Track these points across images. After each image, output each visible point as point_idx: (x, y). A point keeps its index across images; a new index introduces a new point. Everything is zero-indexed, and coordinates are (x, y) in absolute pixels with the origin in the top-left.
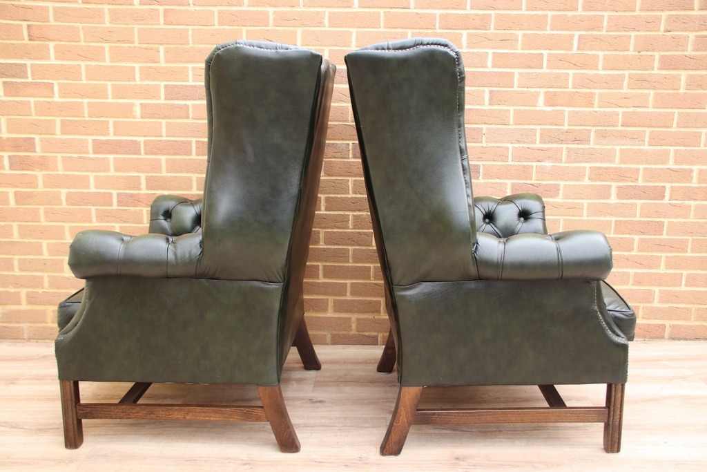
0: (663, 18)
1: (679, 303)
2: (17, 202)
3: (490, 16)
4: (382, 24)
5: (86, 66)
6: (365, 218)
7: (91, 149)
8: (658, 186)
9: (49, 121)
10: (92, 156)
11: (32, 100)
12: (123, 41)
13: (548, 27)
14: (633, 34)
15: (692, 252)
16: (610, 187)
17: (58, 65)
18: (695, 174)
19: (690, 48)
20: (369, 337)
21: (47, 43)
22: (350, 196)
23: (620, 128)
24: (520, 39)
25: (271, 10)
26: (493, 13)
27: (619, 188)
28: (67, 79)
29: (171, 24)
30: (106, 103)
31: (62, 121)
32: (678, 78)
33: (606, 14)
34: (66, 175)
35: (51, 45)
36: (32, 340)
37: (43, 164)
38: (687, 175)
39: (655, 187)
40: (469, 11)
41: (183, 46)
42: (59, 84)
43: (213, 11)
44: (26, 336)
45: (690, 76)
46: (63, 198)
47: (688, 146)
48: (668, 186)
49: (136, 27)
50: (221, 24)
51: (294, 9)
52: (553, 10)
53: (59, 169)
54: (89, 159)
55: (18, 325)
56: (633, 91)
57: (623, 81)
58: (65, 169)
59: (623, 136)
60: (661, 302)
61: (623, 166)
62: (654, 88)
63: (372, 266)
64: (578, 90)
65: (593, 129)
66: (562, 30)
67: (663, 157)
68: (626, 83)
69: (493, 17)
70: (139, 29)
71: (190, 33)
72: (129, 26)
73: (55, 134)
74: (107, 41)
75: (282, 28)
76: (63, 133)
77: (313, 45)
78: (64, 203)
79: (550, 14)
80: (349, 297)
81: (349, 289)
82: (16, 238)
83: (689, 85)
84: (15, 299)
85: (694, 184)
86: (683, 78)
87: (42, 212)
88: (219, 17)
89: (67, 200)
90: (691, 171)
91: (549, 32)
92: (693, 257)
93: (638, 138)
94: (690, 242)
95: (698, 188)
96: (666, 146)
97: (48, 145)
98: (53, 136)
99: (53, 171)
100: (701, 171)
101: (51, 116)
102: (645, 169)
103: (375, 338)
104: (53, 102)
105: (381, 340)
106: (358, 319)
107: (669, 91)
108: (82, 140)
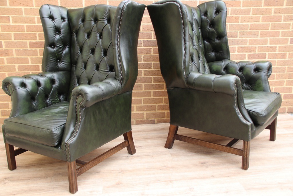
5: (25, 9)
6: (149, 72)
7: (28, 46)
9: (8, 34)
10: (29, 49)
15: (276, 79)
16: (245, 54)
17: (11, 8)
18: (277, 49)
20: (151, 120)
22: (142, 62)
23: (249, 31)
27: (249, 55)
28: (16, 15)
30: (34, 25)
31: (14, 34)
32: (271, 10)
34: (18, 58)
37: (6, 53)
38: (274, 49)
39: (262, 54)
42: (12, 17)
45: (276, 9)
46: (17, 68)
47: (275, 37)
48: (267, 53)
53: (14, 55)
56: (254, 15)
57: (250, 11)
58: (17, 55)
59: (250, 34)
61: (250, 46)
62: (262, 14)
63: (152, 91)
64: (233, 16)
65: (239, 31)
67: (265, 42)
73: (11, 40)
76: (15, 39)
78: (17, 70)
80: (143, 105)
81: (143, 101)
83: (275, 13)
85: (277, 52)
86: (273, 10)
89: (18, 69)
90: (276, 47)
92: (277, 81)
93: (256, 34)
94: (275, 75)
95: (278, 54)
96: (267, 37)
97: (8, 45)
98: (11, 41)
99: (11, 56)
100: (279, 47)
101: (9, 31)
102: (259, 47)
103: (154, 121)
104: (10, 25)
105: (156, 122)
106: (146, 113)
107: (268, 15)
108: (24, 42)
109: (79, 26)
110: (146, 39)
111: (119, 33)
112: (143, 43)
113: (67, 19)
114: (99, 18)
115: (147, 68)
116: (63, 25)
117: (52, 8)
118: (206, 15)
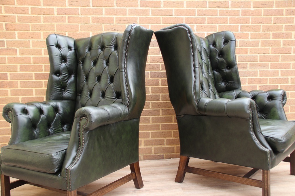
0: (273, 19)
3: (205, 18)
4: (161, 22)
5: (32, 41)
6: (157, 104)
7: (34, 78)
9: (14, 66)
10: (34, 81)
11: (7, 56)
12: (49, 30)
13: (228, 23)
14: (261, 25)
15: (291, 112)
16: (256, 86)
17: (19, 41)
18: (289, 80)
19: (283, 30)
20: (159, 156)
21: (15, 31)
22: (150, 94)
23: (259, 62)
24: (217, 27)
25: (115, 17)
26: (206, 17)
27: (260, 87)
28: (23, 47)
29: (71, 23)
30: (41, 57)
31: (20, 65)
32: (280, 42)
33: (251, 17)
34: (22, 90)
35: (16, 32)
37: (11, 85)
38: (286, 81)
39: (274, 85)
40: (196, 16)
41: (76, 32)
42: (19, 49)
43: (90, 17)
47: (286, 69)
48: (279, 85)
49: (55, 24)
50: (93, 22)
51: (124, 16)
52: (230, 16)
53: (19, 87)
54: (33, 82)
56: (263, 47)
57: (259, 43)
58: (21, 87)
59: (260, 65)
61: (261, 77)
62: (271, 46)
63: (160, 124)
64: (241, 47)
65: (248, 63)
66: (234, 23)
67: (276, 74)
68: (260, 44)
69: (206, 19)
70: (57, 25)
71: (80, 27)
72: (52, 24)
73: (17, 71)
74: (42, 30)
75: (119, 24)
76: (21, 71)
79: (229, 17)
80: (150, 139)
81: (150, 135)
83: (284, 45)
85: (289, 84)
86: (282, 42)
88: (92, 20)
90: (288, 79)
91: (229, 24)
92: (292, 114)
93: (266, 66)
94: (290, 107)
95: (291, 85)
96: (277, 69)
97: (13, 77)
99: (15, 88)
100: (291, 78)
101: (15, 63)
102: (270, 79)
103: (163, 156)
104: (16, 57)
105: (165, 157)
106: (155, 148)
107: (277, 47)
108: (30, 74)
109: (86, 54)
110: (154, 70)
111: (127, 57)
112: (151, 74)
113: (73, 48)
114: (106, 45)
115: (155, 100)
116: (69, 54)
117: (59, 37)
118: (214, 45)
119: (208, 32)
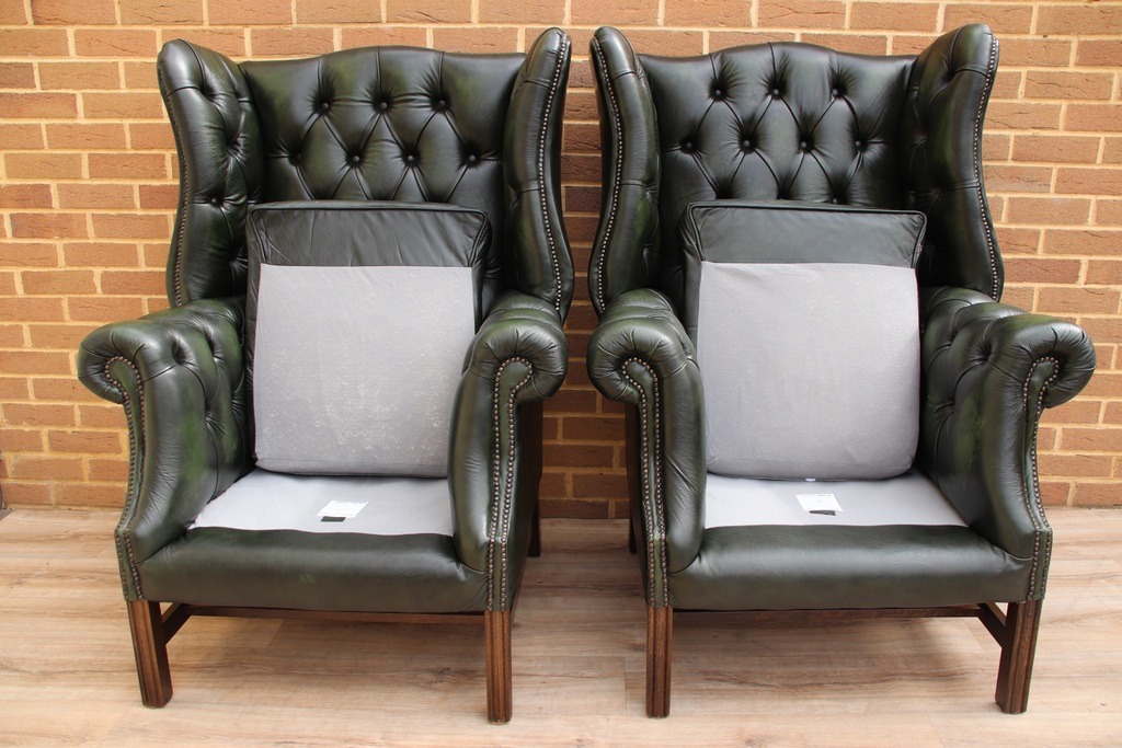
1: (1093, 449)
2: (27, 290)
5: (126, 64)
7: (137, 203)
8: (1067, 260)
9: (70, 156)
10: (140, 212)
11: (43, 122)
12: (184, 22)
14: (1036, 5)
15: (1118, 367)
17: (82, 64)
20: (593, 505)
21: (65, 28)
23: (1010, 163)
24: (848, 11)
28: (96, 87)
30: (159, 125)
31: (91, 156)
32: (1107, 80)
34: (101, 245)
35: (70, 31)
36: (62, 507)
37: (64, 227)
38: (1115, 243)
39: (1064, 261)
41: (283, 27)
42: (84, 95)
44: (53, 499)
46: (97, 281)
47: (1119, 195)
48: (1084, 259)
53: (89, 235)
54: (135, 217)
55: (39, 483)
56: (1034, 102)
57: (1018, 84)
58: (98, 235)
59: (1015, 176)
60: (1063, 447)
61: (1013, 227)
62: (1068, 97)
67: (1077, 213)
68: (1022, 88)
70: (209, 1)
73: (80, 178)
74: (158, 22)
76: (93, 176)
77: (499, 22)
78: (99, 290)
80: (560, 442)
81: (560, 428)
82: (28, 346)
84: (33, 443)
86: (1116, 81)
87: (65, 304)
89: (103, 284)
92: (1119, 376)
93: (1038, 181)
94: (1115, 351)
96: (1084, 193)
97: (71, 196)
98: (79, 182)
99: (80, 238)
101: (73, 148)
102: (1048, 232)
104: (75, 125)
105: (614, 511)
106: (575, 476)
107: (1092, 103)
108: (123, 187)
110: (579, 181)
112: (568, 197)
119: (805, 31)
